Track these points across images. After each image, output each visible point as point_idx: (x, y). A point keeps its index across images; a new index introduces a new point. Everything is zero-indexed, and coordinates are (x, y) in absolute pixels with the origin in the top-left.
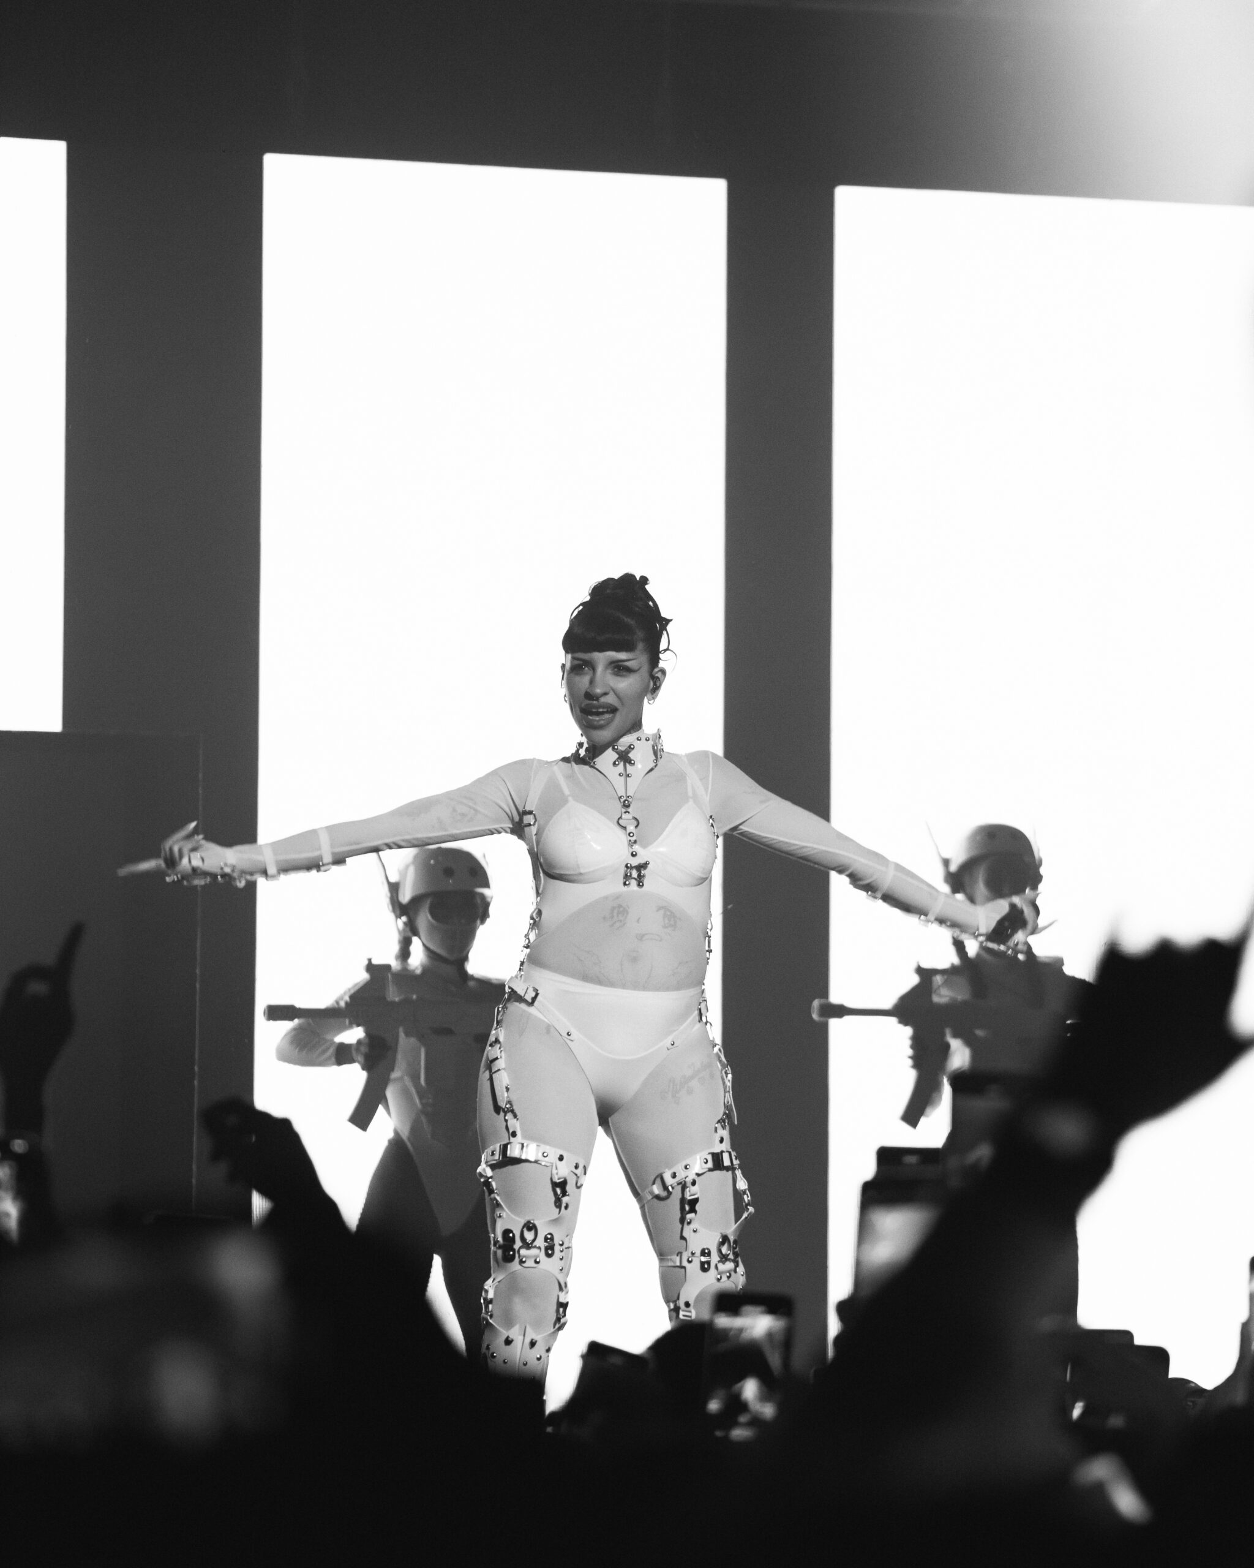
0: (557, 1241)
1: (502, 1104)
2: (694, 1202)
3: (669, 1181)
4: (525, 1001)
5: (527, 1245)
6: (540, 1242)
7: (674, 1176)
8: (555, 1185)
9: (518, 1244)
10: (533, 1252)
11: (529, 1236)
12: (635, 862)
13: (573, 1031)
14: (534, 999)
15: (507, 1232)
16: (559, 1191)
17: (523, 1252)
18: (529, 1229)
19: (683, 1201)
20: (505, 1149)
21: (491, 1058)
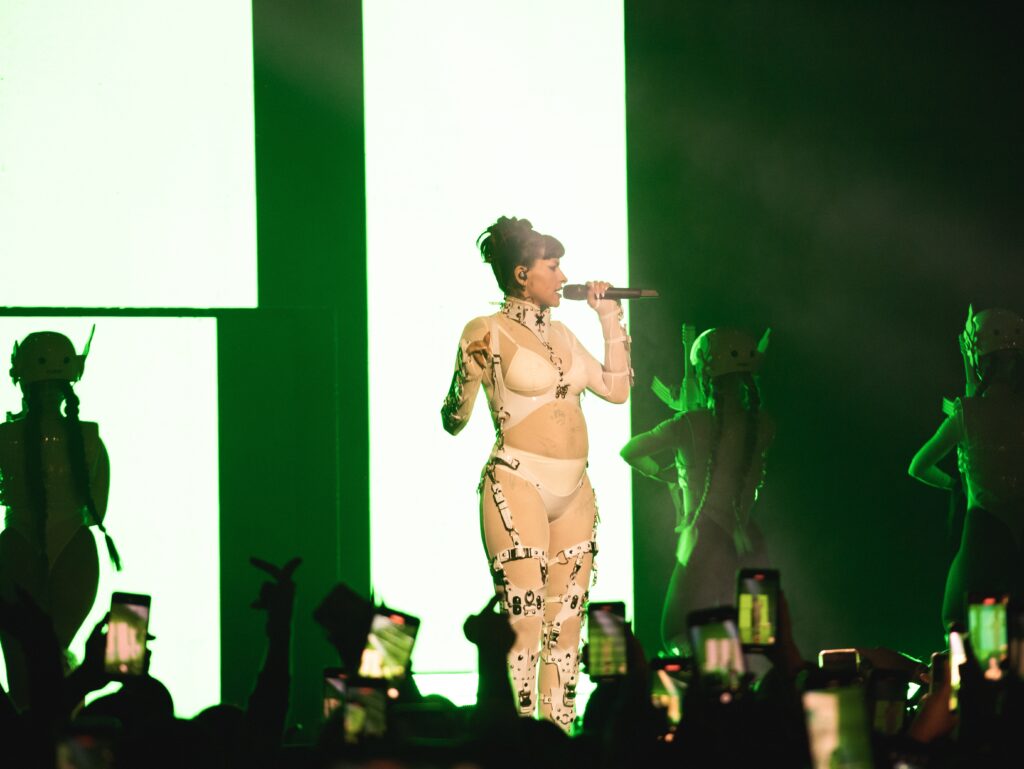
0: (542, 601)
1: (509, 527)
4: (512, 468)
5: (529, 604)
8: (542, 569)
12: (562, 384)
13: (541, 484)
14: (517, 466)
15: (516, 598)
16: (544, 571)
18: (529, 595)
19: (575, 565)
20: (513, 552)
21: (498, 501)
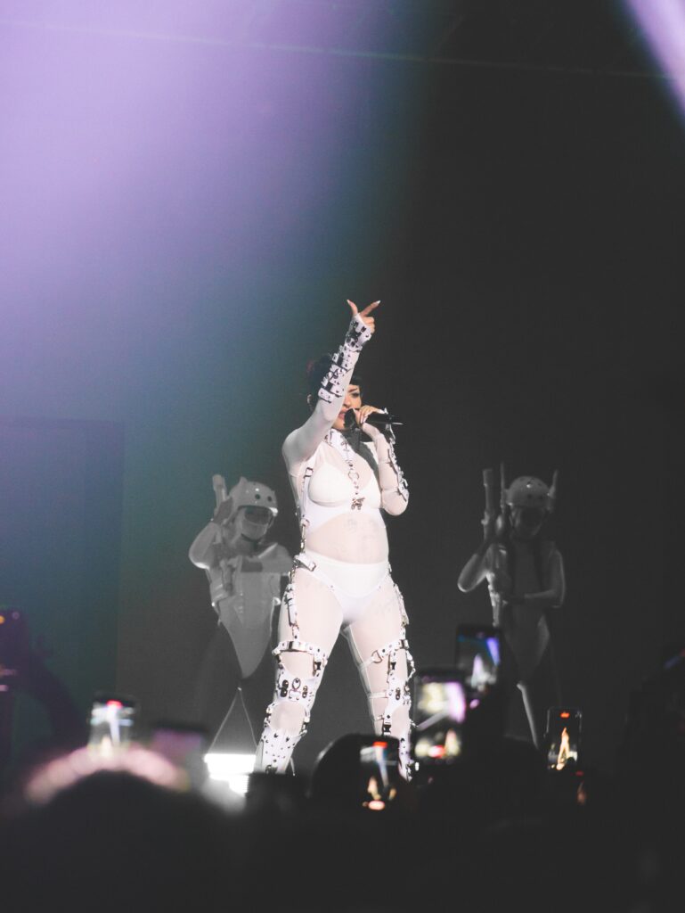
0: (309, 691)
1: (293, 622)
2: (394, 664)
3: (381, 654)
4: (309, 570)
5: (295, 690)
6: (301, 690)
7: (384, 651)
8: (315, 663)
9: (290, 688)
10: (297, 693)
11: (296, 685)
13: (334, 585)
14: (314, 568)
15: (285, 681)
16: (316, 666)
17: (292, 692)
18: (297, 682)
19: (389, 663)
20: (291, 644)
21: (288, 598)
